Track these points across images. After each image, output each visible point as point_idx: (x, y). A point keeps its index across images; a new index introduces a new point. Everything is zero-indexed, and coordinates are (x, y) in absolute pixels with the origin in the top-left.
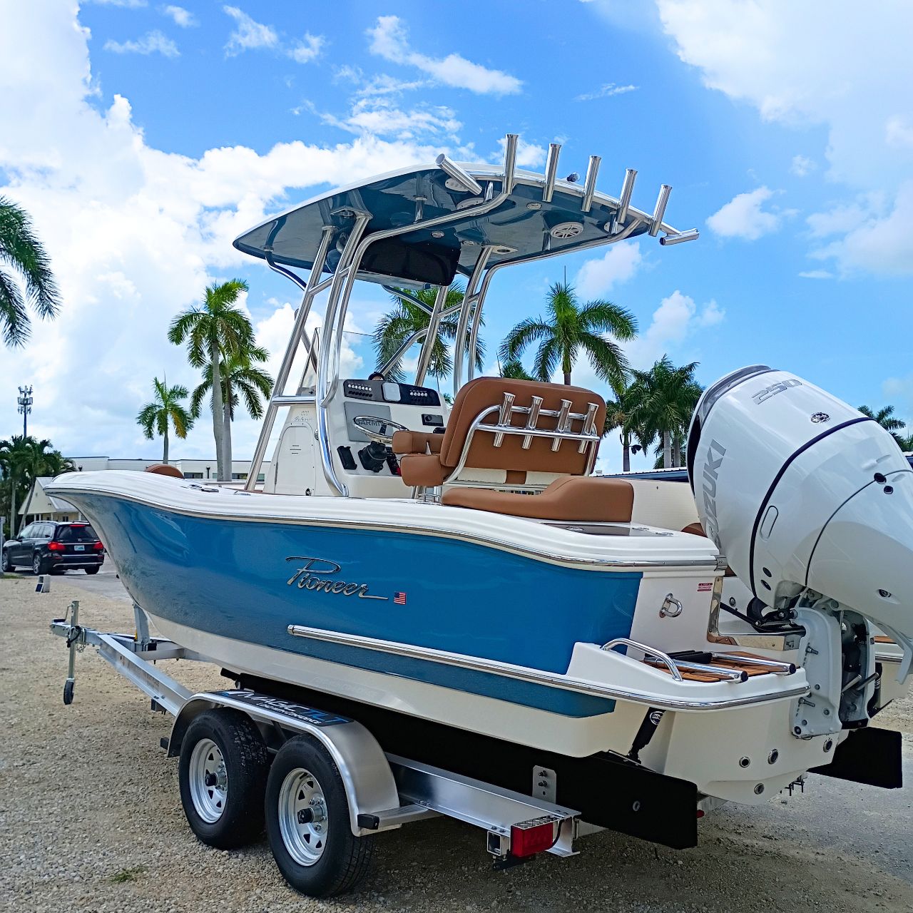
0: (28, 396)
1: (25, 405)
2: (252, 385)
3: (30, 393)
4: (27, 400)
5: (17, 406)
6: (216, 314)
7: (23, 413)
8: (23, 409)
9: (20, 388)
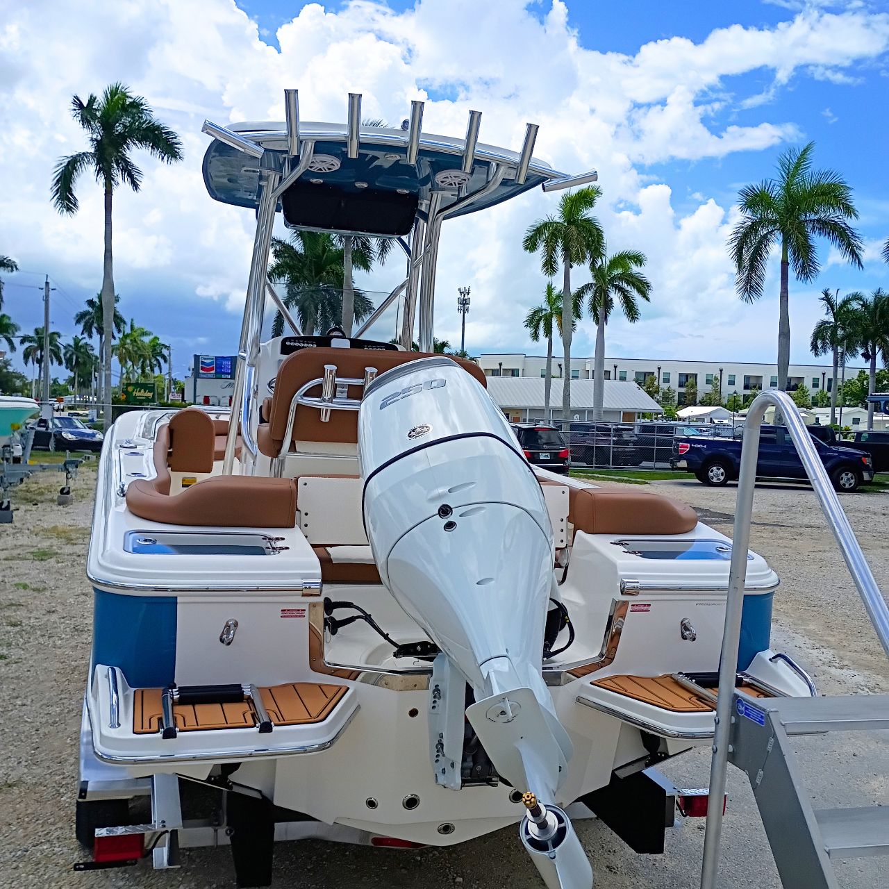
0: (466, 297)
1: (464, 304)
2: (628, 288)
3: (468, 293)
4: (466, 300)
5: (457, 305)
6: (569, 222)
7: (462, 312)
8: (462, 308)
9: (459, 290)
